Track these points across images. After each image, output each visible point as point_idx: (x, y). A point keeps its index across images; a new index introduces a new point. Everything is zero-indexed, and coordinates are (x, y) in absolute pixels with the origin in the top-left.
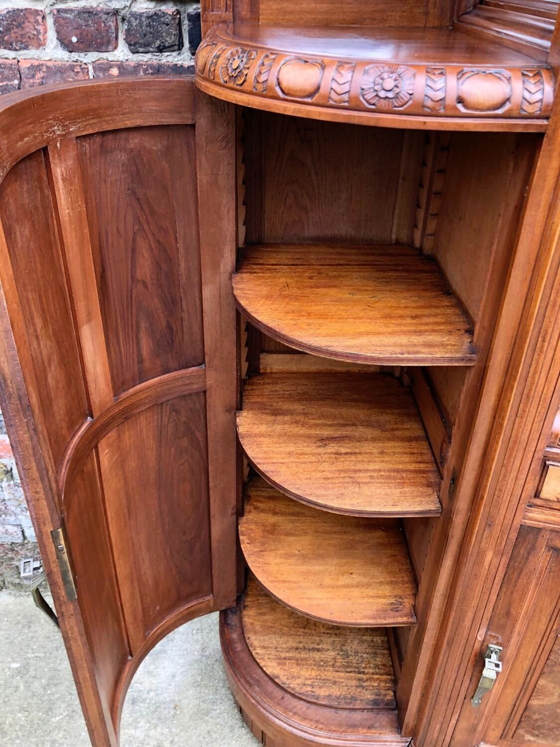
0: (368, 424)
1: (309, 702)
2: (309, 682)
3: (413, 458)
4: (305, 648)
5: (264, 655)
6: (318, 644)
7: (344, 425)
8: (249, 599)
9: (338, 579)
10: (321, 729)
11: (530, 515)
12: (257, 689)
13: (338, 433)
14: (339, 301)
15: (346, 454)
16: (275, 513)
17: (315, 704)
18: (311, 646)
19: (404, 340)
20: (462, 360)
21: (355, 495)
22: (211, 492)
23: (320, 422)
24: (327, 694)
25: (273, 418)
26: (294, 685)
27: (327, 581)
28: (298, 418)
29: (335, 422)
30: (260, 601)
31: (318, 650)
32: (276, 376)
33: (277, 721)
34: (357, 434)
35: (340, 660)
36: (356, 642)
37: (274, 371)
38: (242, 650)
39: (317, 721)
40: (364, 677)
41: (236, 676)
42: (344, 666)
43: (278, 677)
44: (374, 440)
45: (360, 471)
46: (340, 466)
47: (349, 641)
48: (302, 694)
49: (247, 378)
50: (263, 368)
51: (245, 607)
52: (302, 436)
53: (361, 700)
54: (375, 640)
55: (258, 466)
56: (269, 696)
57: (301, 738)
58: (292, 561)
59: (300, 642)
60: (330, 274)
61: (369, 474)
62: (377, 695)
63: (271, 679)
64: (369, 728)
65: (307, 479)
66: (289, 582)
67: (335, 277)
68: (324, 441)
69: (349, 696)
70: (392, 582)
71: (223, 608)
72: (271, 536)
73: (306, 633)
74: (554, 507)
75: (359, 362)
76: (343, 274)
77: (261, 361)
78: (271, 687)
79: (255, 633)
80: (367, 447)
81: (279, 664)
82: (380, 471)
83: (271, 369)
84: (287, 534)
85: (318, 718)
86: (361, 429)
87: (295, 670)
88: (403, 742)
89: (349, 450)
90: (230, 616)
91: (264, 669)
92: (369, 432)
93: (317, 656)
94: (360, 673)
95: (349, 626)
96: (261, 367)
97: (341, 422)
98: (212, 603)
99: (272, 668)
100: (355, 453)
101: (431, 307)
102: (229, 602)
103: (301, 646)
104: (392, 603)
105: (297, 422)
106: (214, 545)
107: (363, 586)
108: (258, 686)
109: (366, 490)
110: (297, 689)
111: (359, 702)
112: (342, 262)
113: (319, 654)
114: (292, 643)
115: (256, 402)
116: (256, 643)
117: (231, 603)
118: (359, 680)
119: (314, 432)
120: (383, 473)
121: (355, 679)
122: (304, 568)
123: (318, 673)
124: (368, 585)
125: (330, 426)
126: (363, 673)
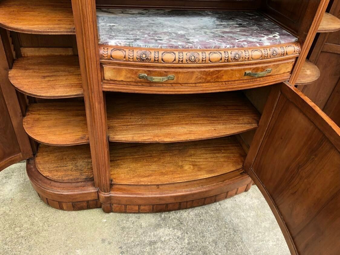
0: (64, 71)
1: (61, 182)
2: (61, 176)
3: (78, 80)
4: (60, 166)
5: (43, 170)
6: (66, 164)
7: (54, 72)
8: (38, 154)
9: (62, 132)
10: (64, 190)
11: (104, 86)
12: (40, 182)
13: (51, 74)
14: (33, 16)
15: (52, 80)
16: (39, 114)
17: (63, 182)
18: (63, 165)
19: (51, 26)
20: (71, 32)
21: (52, 92)
22: (8, 106)
23: (45, 71)
24: (68, 178)
25: (25, 71)
26: (55, 178)
27: (58, 133)
28: (35, 71)
29: (51, 71)
30: (43, 154)
31: (66, 166)
32: (29, 57)
33: (48, 191)
34: (58, 74)
35: (74, 168)
36: (81, 162)
37: (29, 55)
38: (35, 171)
39: (64, 188)
40: (83, 172)
41: (32, 180)
42: (76, 170)
43: (48, 176)
44: (65, 75)
45: (57, 85)
46: (49, 84)
47: (79, 162)
48: (58, 180)
49: (16, 58)
50: (23, 54)
51: (36, 156)
52: (37, 76)
53: (81, 179)
54: (89, 161)
55: (15, 86)
56: (45, 183)
57: (58, 194)
58: (45, 128)
59: (59, 165)
60: (33, 8)
61: (60, 85)
62: (87, 176)
63: (46, 177)
64: (83, 187)
65: (34, 88)
66: (42, 135)
67: (34, 9)
68: (44, 77)
69: (76, 178)
70: (82, 131)
71: (28, 158)
72: (37, 122)
73: (61, 162)
74: (111, 83)
75: (33, 33)
76: (38, 8)
77: (21, 51)
78: (46, 180)
79: (40, 164)
80: (61, 78)
81: (49, 172)
82: (64, 84)
83: (27, 55)
84: (44, 120)
85: (64, 187)
86: (61, 72)
87: (55, 173)
88: (96, 189)
89: (54, 79)
90: (31, 160)
91: (43, 175)
92: (63, 73)
93: (65, 168)
94: (81, 171)
95: (65, 146)
96: (22, 54)
97: (54, 71)
98: (21, 156)
99: (46, 174)
100: (56, 80)
101: (68, 17)
102: (30, 155)
103: (59, 166)
104: (82, 137)
105: (35, 72)
106: (16, 130)
107: (71, 133)
108: (40, 181)
109: (57, 90)
110: (56, 179)
111: (80, 179)
112: (40, 4)
113: (66, 167)
114: (55, 165)
115: (19, 66)
116: (40, 167)
117: (31, 156)
118: (81, 173)
119: (41, 75)
120: (65, 85)
121: (79, 173)
122: (49, 130)
123: (65, 173)
124: (73, 133)
125: (49, 72)
126: (83, 171)
